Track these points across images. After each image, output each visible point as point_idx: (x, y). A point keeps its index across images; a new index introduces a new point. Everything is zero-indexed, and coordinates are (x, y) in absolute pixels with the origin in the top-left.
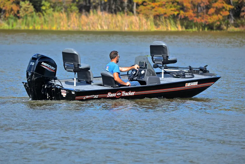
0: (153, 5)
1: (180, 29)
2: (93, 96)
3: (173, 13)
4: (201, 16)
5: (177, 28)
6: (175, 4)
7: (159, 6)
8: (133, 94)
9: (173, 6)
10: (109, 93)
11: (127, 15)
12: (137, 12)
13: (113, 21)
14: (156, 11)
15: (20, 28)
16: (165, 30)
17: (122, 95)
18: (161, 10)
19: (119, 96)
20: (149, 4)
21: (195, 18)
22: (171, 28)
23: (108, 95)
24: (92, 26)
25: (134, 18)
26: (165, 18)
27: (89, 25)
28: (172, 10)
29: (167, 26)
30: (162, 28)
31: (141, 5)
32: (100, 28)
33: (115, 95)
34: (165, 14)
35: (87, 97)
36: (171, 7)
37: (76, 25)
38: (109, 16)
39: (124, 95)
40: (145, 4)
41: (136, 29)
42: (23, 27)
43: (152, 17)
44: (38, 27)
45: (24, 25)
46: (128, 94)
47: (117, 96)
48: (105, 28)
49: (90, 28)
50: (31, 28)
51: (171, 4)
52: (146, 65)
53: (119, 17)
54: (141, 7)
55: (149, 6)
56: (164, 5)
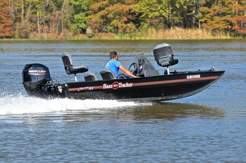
0: (212, 22)
1: (229, 37)
2: (87, 87)
3: (224, 27)
4: (243, 29)
5: (227, 37)
6: (226, 22)
7: (215, 23)
8: (131, 86)
9: (224, 23)
10: (104, 85)
11: (195, 29)
12: (201, 27)
13: (186, 33)
14: (214, 26)
15: (126, 39)
16: (219, 38)
17: (120, 87)
18: (217, 26)
19: (116, 87)
20: (209, 22)
21: (239, 30)
22: (223, 37)
23: (104, 86)
24: (172, 37)
25: (199, 31)
26: (219, 30)
27: (170, 36)
28: (223, 26)
29: (220, 36)
30: (217, 37)
31: (204, 22)
32: (177, 38)
33: (112, 87)
34: (219, 28)
35: (81, 89)
36: (223, 24)
37: (162, 36)
38: (183, 30)
39: (121, 87)
40: (207, 22)
41: (200, 38)
42: (128, 38)
43: (210, 31)
44: (137, 38)
45: (129, 37)
46: (126, 85)
47: (114, 87)
48: (180, 38)
49: (170, 38)
50: (133, 39)
51: (223, 21)
52: (144, 61)
53: (190, 31)
54: (204, 24)
55: (209, 23)
56: (218, 22)
